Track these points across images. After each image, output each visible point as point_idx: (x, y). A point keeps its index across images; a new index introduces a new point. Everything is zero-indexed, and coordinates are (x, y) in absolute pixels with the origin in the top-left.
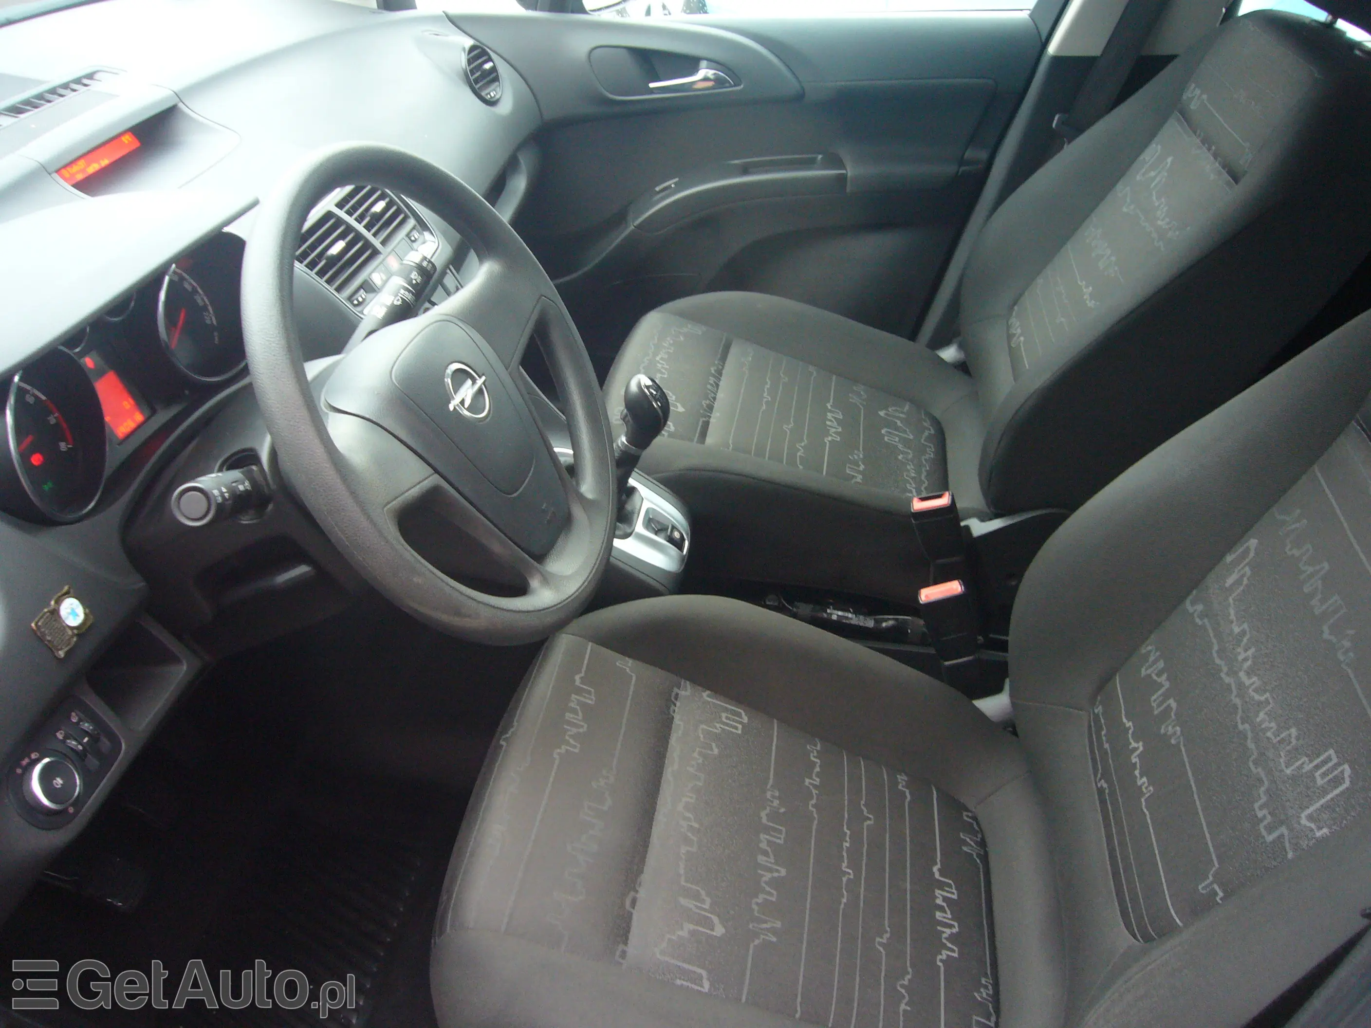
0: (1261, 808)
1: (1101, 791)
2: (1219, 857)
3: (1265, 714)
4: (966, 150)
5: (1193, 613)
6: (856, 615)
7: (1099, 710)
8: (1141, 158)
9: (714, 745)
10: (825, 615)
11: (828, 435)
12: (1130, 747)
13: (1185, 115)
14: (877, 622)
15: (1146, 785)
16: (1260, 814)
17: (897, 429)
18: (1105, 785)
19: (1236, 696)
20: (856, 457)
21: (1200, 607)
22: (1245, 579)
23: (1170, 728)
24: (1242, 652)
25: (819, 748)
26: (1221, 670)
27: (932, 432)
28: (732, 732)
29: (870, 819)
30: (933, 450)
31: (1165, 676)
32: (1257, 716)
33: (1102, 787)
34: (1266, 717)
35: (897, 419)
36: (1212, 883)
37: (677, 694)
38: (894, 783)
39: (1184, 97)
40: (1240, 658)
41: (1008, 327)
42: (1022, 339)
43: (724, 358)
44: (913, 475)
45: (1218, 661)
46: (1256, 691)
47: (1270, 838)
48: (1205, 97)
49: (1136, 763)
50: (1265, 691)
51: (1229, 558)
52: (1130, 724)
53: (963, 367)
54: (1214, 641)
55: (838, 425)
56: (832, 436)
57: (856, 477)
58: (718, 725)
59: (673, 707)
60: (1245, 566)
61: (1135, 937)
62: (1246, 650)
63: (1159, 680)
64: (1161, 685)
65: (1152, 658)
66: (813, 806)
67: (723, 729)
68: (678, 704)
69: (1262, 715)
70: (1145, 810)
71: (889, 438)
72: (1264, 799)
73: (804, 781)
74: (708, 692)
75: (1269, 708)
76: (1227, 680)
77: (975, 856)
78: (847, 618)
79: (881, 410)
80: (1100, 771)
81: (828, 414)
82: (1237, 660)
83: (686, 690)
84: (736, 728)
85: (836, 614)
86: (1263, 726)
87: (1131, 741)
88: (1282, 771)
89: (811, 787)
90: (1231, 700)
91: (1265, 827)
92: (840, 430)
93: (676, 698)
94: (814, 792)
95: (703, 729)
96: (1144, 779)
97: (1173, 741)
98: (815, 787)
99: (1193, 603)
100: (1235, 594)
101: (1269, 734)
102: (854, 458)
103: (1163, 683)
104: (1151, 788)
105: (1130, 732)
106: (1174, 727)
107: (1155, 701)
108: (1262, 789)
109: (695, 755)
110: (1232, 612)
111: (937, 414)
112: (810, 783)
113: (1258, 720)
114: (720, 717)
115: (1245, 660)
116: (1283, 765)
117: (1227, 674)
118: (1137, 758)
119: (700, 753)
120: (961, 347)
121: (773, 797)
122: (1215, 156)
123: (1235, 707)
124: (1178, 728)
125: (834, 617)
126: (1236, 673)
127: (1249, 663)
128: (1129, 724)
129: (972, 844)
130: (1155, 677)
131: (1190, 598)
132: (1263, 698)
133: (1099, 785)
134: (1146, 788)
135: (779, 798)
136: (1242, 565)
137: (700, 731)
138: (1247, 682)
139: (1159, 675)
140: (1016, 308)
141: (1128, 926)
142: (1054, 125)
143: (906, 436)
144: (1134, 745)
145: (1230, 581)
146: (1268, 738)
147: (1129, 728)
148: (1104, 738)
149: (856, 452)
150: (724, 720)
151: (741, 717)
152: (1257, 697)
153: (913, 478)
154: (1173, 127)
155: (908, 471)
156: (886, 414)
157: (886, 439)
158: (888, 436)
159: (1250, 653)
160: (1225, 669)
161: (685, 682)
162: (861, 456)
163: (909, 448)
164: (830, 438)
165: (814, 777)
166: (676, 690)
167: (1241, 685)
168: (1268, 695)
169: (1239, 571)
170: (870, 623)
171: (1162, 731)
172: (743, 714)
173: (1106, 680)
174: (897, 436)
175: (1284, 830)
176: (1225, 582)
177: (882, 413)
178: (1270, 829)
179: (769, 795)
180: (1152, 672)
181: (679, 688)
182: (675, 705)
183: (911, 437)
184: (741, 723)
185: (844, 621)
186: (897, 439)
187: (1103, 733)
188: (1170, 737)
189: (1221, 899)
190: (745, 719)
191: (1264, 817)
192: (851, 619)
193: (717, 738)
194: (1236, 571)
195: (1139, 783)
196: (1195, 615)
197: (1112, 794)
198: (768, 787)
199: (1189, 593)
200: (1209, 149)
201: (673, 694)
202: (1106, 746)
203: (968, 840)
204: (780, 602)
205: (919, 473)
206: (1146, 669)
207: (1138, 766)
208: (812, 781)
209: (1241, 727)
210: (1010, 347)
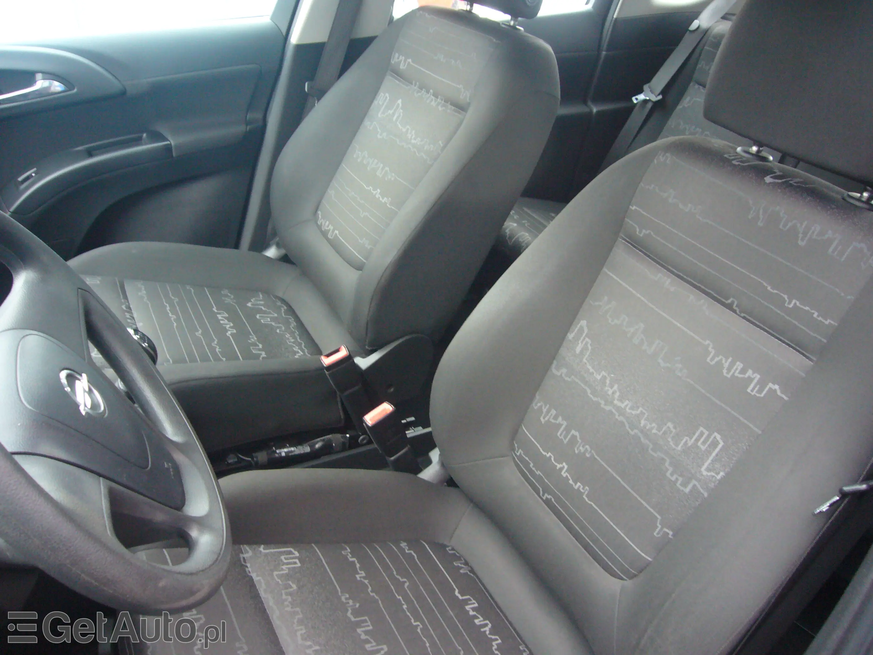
0: (672, 475)
1: (547, 502)
2: (659, 513)
3: (644, 420)
4: (247, 114)
5: (561, 375)
6: (296, 448)
7: (520, 452)
8: (375, 102)
9: (290, 583)
10: (277, 455)
11: (227, 331)
12: (558, 468)
13: (398, 74)
14: (312, 446)
15: (582, 487)
16: (673, 479)
17: (265, 312)
18: (549, 497)
19: (619, 416)
20: (253, 340)
21: (564, 370)
22: (589, 346)
23: (581, 448)
24: (609, 389)
25: (349, 550)
26: (600, 404)
27: (285, 308)
28: (295, 567)
29: (405, 582)
30: (293, 320)
31: (560, 419)
32: (640, 423)
33: (547, 498)
34: (646, 422)
35: (261, 306)
36: (661, 529)
37: (244, 558)
38: (402, 550)
39: (393, 62)
40: (610, 392)
41: (319, 227)
42: (337, 232)
43: (126, 297)
44: (293, 340)
45: (595, 399)
46: (632, 408)
47: (687, 490)
48: (410, 60)
49: (567, 476)
50: (638, 407)
51: (570, 336)
52: (550, 454)
53: (285, 259)
54: (586, 388)
55: (229, 321)
56: (230, 330)
57: (261, 354)
58: (284, 567)
59: (247, 569)
60: (584, 339)
61: (622, 579)
62: (612, 388)
63: (557, 422)
64: (560, 425)
65: (545, 410)
66: (372, 592)
67: (289, 568)
68: (248, 565)
69: (643, 422)
70: (589, 502)
71: (264, 320)
72: (671, 469)
73: (356, 578)
74: (262, 546)
75: (646, 416)
76: (608, 408)
77: (469, 573)
78: (291, 452)
79: (248, 303)
80: (541, 489)
81: (218, 316)
82: (608, 395)
83: (248, 552)
84: (295, 563)
85: (283, 452)
86: (647, 428)
87: (556, 464)
88: (674, 449)
89: (362, 579)
90: (617, 419)
91: (681, 485)
92: (232, 325)
93: (245, 561)
94: (366, 582)
95: (277, 575)
96: (579, 484)
97: (588, 455)
98: (364, 578)
99: (558, 369)
100: (586, 356)
101: (654, 431)
102: (252, 341)
103: (561, 423)
104: (587, 488)
105: (552, 459)
106: (583, 447)
107: (561, 435)
108: (667, 464)
109: (284, 597)
110: (590, 367)
111: (280, 295)
112: (360, 577)
113: (642, 425)
114: (282, 560)
115: (613, 393)
116: (674, 446)
117: (605, 405)
118: (566, 473)
119: (287, 594)
120: (278, 246)
121: (346, 599)
122: (436, 95)
123: (622, 423)
124: (587, 447)
125: (283, 454)
126: (612, 403)
127: (618, 394)
128: (548, 455)
129: (463, 566)
130: (553, 421)
131: (554, 366)
132: (638, 412)
133: (544, 498)
134: (583, 489)
135: (350, 598)
136: (582, 338)
137: (276, 577)
138: (623, 406)
139: (556, 418)
140: (319, 212)
141: (614, 574)
142: (306, 90)
143: (272, 315)
144: (559, 466)
145: (578, 349)
146: (655, 434)
147: (550, 457)
148: (534, 469)
149: (251, 337)
150: (285, 561)
151: (294, 554)
152: (634, 412)
153: (294, 343)
154: (389, 81)
155: (288, 339)
156: (252, 305)
157: (262, 321)
158: (262, 319)
159: (616, 387)
160: (603, 402)
161: (243, 547)
162: (256, 339)
163: (279, 323)
164: (229, 332)
165: (360, 572)
166: (241, 556)
167: (618, 409)
168: (641, 409)
169: (582, 342)
170: (307, 449)
171: (576, 452)
172: (292, 550)
173: (515, 432)
174: (268, 317)
175: (694, 482)
176: (575, 351)
177: (249, 305)
178: (685, 484)
179: (343, 599)
180: (550, 418)
181: (242, 553)
182: (247, 567)
183: (276, 315)
184: (295, 558)
185: (290, 454)
186: (269, 319)
187: (531, 465)
188: (584, 453)
189: (672, 536)
190: (297, 554)
191: (677, 479)
192: (294, 451)
193: (288, 577)
194: (580, 342)
195: (576, 487)
196: (563, 375)
197: (558, 499)
198: (340, 594)
199: (551, 363)
200: (428, 92)
201: (242, 559)
202: (538, 473)
203: (460, 565)
204: (238, 457)
205: (294, 338)
206: (544, 418)
207: (570, 478)
208: (361, 575)
209: (632, 433)
210: (328, 240)
